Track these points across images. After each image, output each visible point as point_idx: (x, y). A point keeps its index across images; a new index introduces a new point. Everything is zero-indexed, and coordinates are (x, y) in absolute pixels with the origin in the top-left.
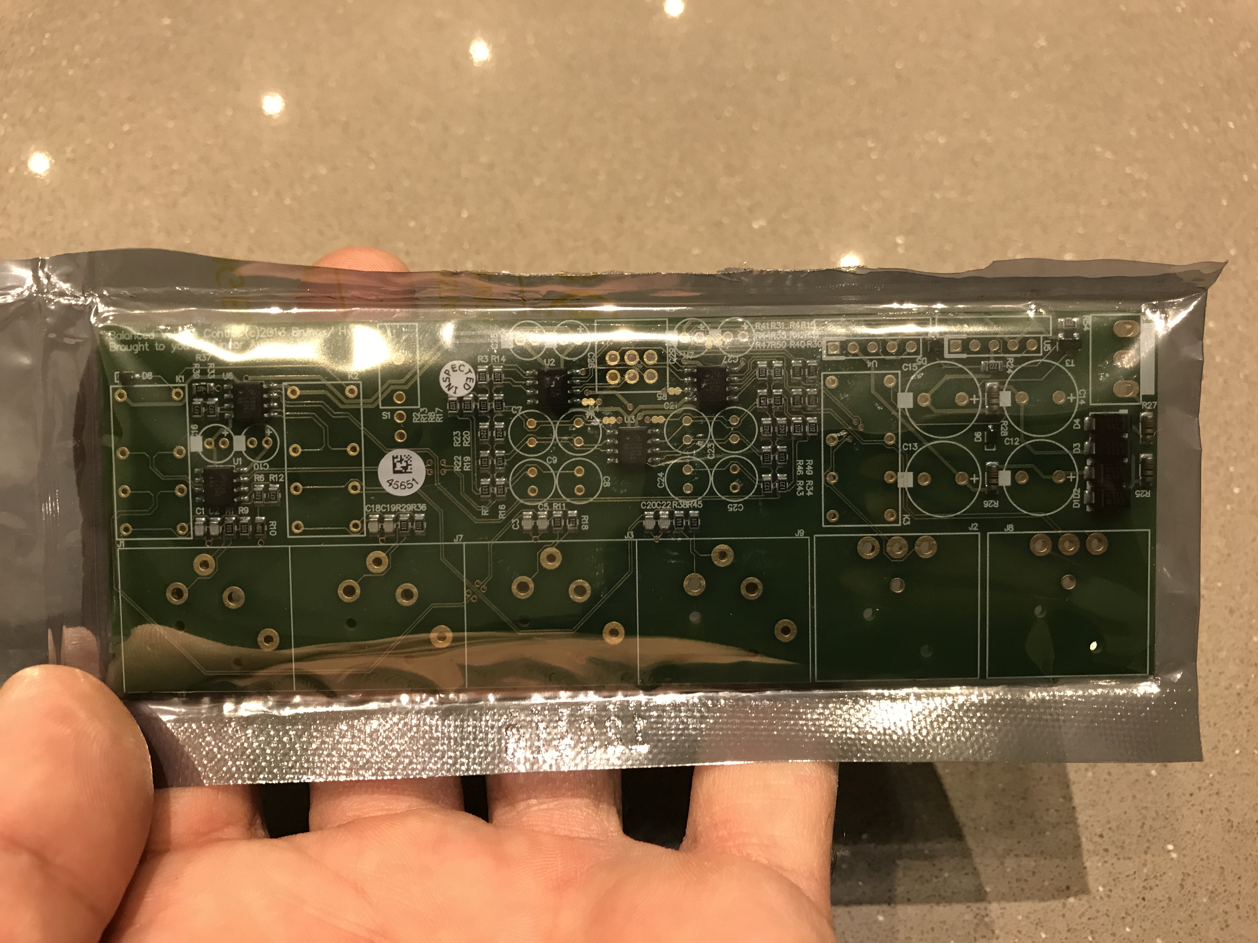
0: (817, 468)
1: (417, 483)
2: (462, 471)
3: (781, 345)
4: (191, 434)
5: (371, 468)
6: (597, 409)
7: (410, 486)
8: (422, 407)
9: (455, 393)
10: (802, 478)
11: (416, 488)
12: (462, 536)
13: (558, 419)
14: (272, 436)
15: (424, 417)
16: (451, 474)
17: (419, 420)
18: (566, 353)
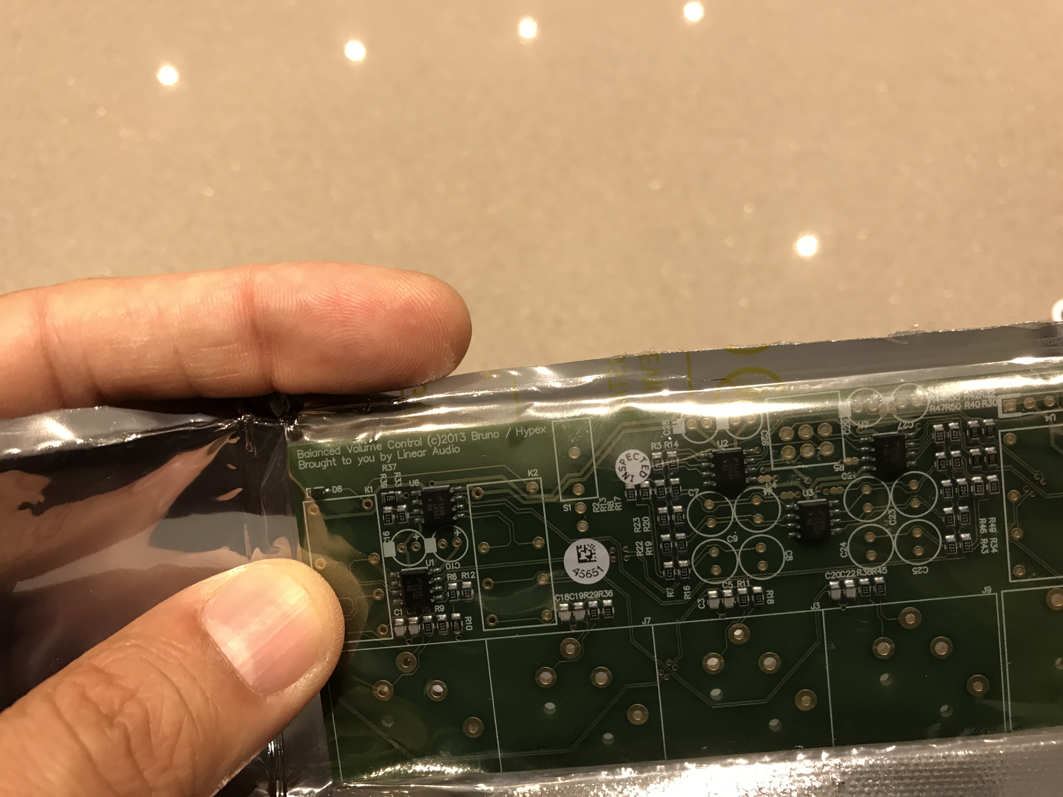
0: (1000, 524)
1: (602, 571)
2: (645, 556)
3: (956, 407)
4: (383, 541)
5: (557, 560)
6: (774, 485)
7: (596, 574)
8: (601, 497)
9: (632, 481)
10: (985, 536)
11: (602, 575)
12: (650, 618)
13: (735, 499)
14: (461, 536)
15: (604, 506)
16: (635, 559)
17: (599, 509)
18: (739, 433)
